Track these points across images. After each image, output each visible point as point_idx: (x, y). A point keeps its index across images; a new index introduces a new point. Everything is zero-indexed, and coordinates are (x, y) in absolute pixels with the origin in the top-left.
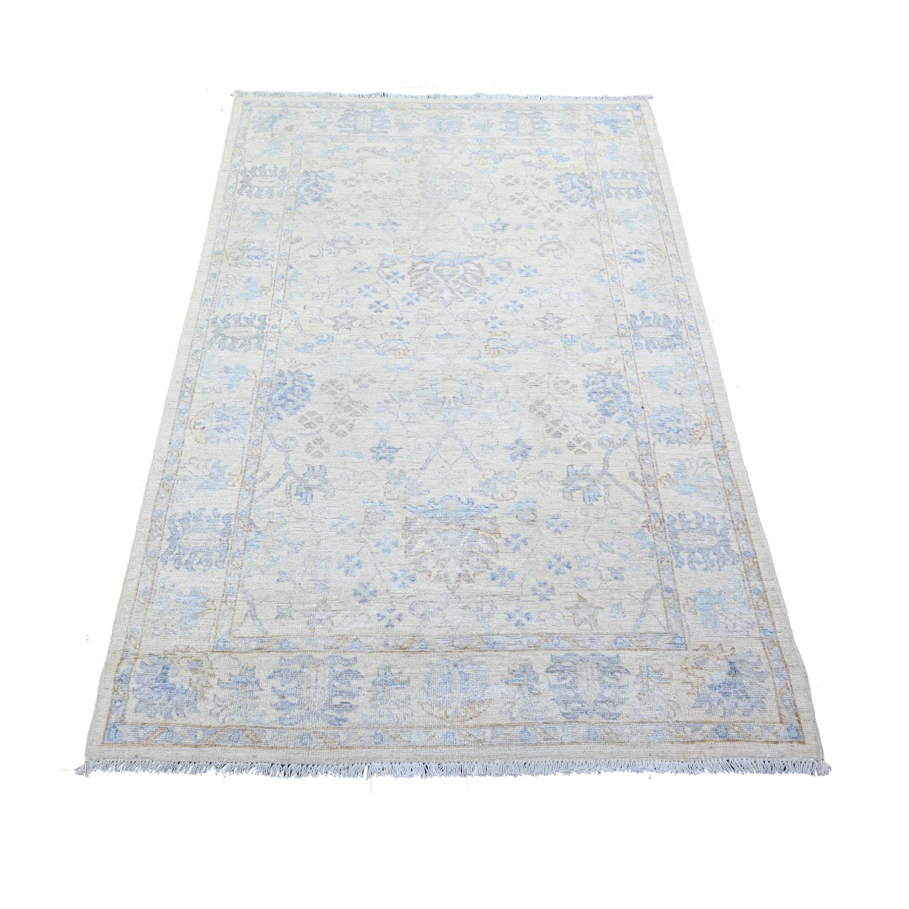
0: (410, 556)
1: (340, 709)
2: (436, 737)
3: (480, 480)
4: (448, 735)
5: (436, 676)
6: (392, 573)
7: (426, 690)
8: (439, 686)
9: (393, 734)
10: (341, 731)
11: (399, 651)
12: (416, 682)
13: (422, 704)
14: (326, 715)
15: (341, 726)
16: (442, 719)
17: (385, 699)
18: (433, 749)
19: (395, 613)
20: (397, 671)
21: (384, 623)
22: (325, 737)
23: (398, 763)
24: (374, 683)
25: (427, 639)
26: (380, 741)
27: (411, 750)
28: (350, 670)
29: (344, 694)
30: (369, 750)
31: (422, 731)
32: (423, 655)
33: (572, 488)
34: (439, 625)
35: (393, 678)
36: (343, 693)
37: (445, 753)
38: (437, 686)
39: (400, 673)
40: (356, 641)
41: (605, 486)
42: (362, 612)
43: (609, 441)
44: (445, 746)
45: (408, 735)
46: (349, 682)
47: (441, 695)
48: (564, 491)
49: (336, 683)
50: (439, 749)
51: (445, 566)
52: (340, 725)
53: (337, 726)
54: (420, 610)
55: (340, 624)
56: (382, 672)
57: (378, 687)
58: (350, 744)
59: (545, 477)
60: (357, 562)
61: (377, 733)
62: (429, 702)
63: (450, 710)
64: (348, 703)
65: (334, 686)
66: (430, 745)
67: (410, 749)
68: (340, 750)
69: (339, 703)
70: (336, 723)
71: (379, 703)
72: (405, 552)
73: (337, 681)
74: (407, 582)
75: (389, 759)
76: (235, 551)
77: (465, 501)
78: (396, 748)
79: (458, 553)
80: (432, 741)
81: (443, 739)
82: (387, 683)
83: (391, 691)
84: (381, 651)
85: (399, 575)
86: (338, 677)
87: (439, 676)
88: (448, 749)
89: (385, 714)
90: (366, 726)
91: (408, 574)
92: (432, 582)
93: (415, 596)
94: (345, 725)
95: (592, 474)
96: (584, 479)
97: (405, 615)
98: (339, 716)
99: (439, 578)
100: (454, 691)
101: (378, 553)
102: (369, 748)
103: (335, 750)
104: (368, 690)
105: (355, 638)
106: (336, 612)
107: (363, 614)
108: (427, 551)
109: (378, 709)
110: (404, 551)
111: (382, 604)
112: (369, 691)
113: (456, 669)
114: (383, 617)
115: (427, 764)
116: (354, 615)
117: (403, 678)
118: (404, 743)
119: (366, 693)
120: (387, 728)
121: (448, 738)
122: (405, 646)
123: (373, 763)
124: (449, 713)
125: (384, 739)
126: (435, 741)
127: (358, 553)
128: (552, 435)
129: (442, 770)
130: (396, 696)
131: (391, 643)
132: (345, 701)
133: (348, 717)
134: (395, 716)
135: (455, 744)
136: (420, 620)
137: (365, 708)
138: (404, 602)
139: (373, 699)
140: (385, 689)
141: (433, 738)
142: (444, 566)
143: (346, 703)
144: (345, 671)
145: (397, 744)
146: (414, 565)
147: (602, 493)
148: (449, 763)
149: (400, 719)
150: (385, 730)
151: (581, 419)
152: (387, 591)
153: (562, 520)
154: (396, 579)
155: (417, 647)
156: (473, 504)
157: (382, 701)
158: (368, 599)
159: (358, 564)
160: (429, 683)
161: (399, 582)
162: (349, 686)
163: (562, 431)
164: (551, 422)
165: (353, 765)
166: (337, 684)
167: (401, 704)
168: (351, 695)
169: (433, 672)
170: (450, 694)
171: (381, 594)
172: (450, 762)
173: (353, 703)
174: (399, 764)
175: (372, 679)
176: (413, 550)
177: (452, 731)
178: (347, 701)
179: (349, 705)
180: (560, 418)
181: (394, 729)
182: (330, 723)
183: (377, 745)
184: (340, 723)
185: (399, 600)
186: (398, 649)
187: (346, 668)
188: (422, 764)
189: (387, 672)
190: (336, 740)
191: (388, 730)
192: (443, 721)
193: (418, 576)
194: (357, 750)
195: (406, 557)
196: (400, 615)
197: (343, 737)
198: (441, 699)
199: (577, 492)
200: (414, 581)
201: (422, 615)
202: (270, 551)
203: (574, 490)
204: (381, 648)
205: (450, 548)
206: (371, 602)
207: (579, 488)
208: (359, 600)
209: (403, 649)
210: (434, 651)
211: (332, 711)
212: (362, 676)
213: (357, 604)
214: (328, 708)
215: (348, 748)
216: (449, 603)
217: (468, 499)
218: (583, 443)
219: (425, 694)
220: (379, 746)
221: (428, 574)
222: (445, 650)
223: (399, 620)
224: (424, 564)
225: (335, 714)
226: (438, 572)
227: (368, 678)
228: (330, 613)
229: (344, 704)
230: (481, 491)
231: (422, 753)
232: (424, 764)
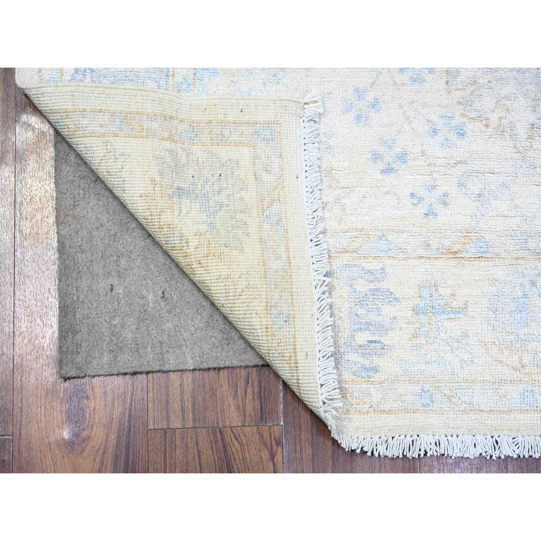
0: (456, 90)
1: (367, 351)
2: (509, 397)
4: (526, 394)
5: (506, 300)
6: (428, 121)
7: (492, 322)
8: (511, 316)
9: (447, 392)
10: (372, 386)
11: (446, 256)
12: (477, 310)
13: (485, 345)
14: (348, 360)
15: (371, 379)
16: (515, 369)
17: (432, 335)
18: (504, 416)
19: (438, 192)
20: (449, 291)
21: (422, 209)
22: (350, 396)
23: (455, 436)
24: (415, 310)
25: (487, 237)
26: (429, 403)
27: (473, 417)
28: (378, 290)
29: (372, 328)
30: (414, 415)
31: (488, 387)
32: (483, 263)
34: (506, 213)
35: (442, 302)
36: (370, 327)
37: (522, 422)
38: (508, 316)
39: (453, 295)
40: (381, 239)
42: (386, 189)
44: (522, 411)
45: (469, 394)
46: (378, 309)
47: (513, 331)
49: (359, 310)
50: (512, 416)
51: (510, 108)
52: (369, 377)
53: (366, 380)
54: (475, 187)
55: (356, 209)
56: (426, 293)
57: (422, 316)
58: (386, 406)
60: (372, 101)
61: (425, 389)
62: (496, 341)
63: (526, 354)
64: (379, 342)
65: (357, 315)
66: (501, 409)
67: (472, 415)
68: (373, 415)
69: (366, 343)
70: (364, 375)
71: (425, 342)
72: (447, 83)
73: (361, 308)
74: (452, 136)
75: (443, 430)
76: (181, 80)
78: (452, 413)
79: (530, 87)
80: (504, 403)
81: (519, 400)
82: (434, 311)
83: (440, 324)
84: (421, 257)
85: (439, 126)
86: (361, 302)
87: (510, 300)
88: (526, 414)
89: (433, 359)
90: (408, 379)
91: (454, 123)
92: (491, 137)
93: (465, 162)
94: (378, 377)
97: (453, 195)
98: (367, 363)
99: (501, 131)
100: (532, 324)
101: (403, 84)
102: (414, 412)
103: (365, 415)
104: (407, 321)
105: (379, 233)
106: (348, 190)
107: (388, 193)
108: (481, 81)
109: (423, 352)
110: (444, 80)
111: (417, 177)
112: (408, 323)
113: (534, 289)
114: (420, 199)
115: (496, 437)
116: (376, 196)
117: (457, 304)
118: (464, 406)
119: (404, 326)
120: (438, 381)
121: (526, 399)
122: (456, 248)
123: (421, 435)
124: (525, 361)
125: (434, 400)
126: (507, 403)
127: (373, 83)
129: (517, 446)
130: (448, 332)
131: (434, 244)
132: (373, 339)
133: (381, 364)
134: (447, 364)
135: (535, 408)
136: (477, 204)
137: (403, 350)
138: (450, 172)
139: (415, 336)
140: (431, 319)
141: (504, 399)
142: (507, 110)
143: (375, 342)
144: (370, 290)
145: (453, 408)
146: (461, 107)
148: (527, 437)
149: (456, 367)
150: (434, 385)
152: (423, 153)
154: (435, 132)
155: (472, 250)
157: (428, 340)
158: (395, 166)
159: (374, 104)
160: (497, 311)
161: (440, 138)
162: (380, 315)
165: (393, 438)
166: (361, 312)
167: (455, 345)
168: (384, 329)
169: (501, 293)
170: (526, 329)
171: (415, 159)
172: (529, 436)
173: (386, 343)
174: (457, 436)
175: (411, 304)
176: (459, 79)
177: (530, 388)
178: (376, 338)
179: (380, 345)
181: (448, 384)
182: (355, 375)
183: (425, 408)
184: (369, 374)
185: (442, 169)
186: (446, 254)
187: (372, 286)
188: (489, 437)
189: (433, 293)
190: (366, 400)
191: (439, 385)
192: (518, 373)
193: (470, 127)
194: (397, 416)
195: (449, 92)
196: (445, 195)
197: (376, 397)
198: (513, 337)
200: (463, 135)
201: (479, 195)
202: (235, 79)
204: (421, 252)
205: (516, 76)
206: (400, 172)
208: (381, 168)
209: (454, 254)
210: (498, 256)
211: (356, 355)
212: (396, 299)
213: (379, 176)
214: (349, 349)
215: (383, 412)
216: (519, 175)
219: (489, 328)
220: (428, 409)
221: (484, 123)
222: (515, 255)
223: (445, 204)
224: (477, 105)
225: (361, 360)
226: (500, 119)
227: (406, 303)
228: (338, 192)
229: (374, 344)
231: (489, 422)
232: (492, 437)
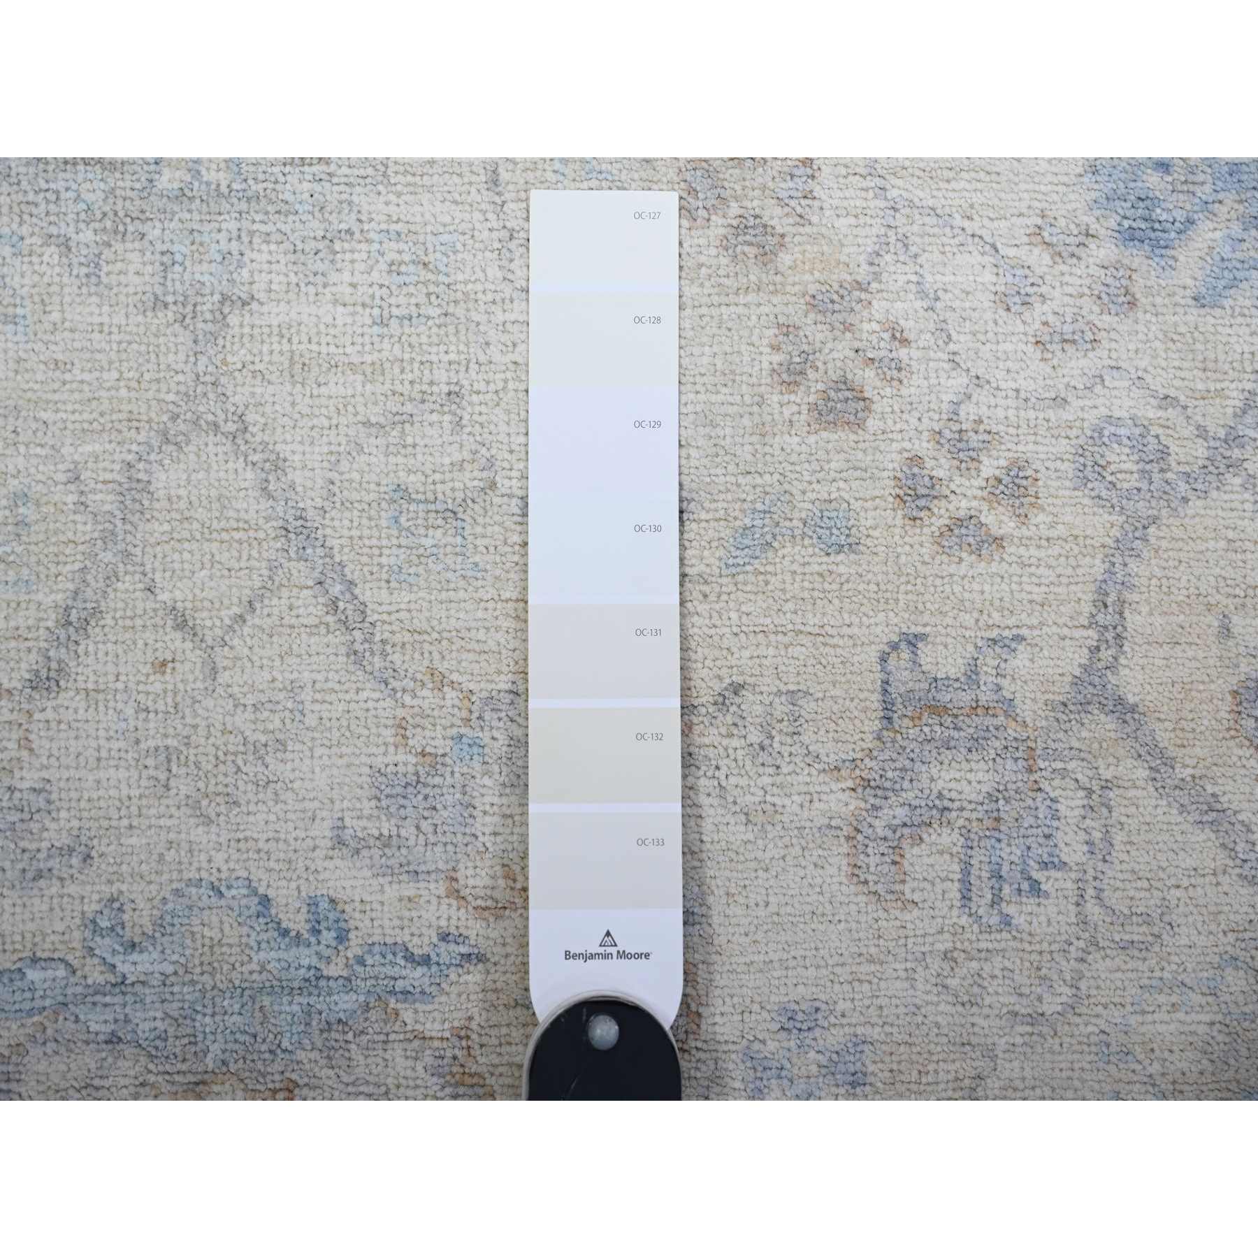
3: (379, 762)
33: (901, 813)
41: (1090, 792)
43: (1138, 445)
48: (855, 833)
59: (755, 737)
77: (297, 922)
95: (1026, 710)
96: (976, 744)
128: (813, 407)
147: (1073, 852)
151: (988, 277)
153: (835, 1038)
156: (342, 937)
163: (870, 373)
164: (814, 304)
180: (863, 273)
199: (930, 837)
203: (915, 828)
207: (942, 809)
217: (313, 903)
218: (990, 467)
230: (385, 842)
